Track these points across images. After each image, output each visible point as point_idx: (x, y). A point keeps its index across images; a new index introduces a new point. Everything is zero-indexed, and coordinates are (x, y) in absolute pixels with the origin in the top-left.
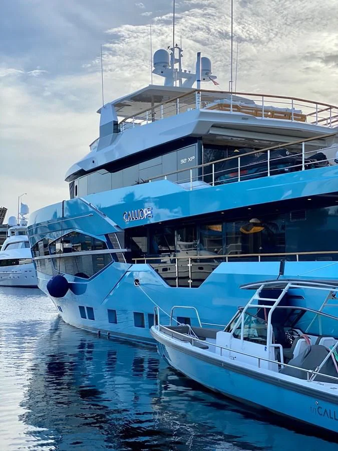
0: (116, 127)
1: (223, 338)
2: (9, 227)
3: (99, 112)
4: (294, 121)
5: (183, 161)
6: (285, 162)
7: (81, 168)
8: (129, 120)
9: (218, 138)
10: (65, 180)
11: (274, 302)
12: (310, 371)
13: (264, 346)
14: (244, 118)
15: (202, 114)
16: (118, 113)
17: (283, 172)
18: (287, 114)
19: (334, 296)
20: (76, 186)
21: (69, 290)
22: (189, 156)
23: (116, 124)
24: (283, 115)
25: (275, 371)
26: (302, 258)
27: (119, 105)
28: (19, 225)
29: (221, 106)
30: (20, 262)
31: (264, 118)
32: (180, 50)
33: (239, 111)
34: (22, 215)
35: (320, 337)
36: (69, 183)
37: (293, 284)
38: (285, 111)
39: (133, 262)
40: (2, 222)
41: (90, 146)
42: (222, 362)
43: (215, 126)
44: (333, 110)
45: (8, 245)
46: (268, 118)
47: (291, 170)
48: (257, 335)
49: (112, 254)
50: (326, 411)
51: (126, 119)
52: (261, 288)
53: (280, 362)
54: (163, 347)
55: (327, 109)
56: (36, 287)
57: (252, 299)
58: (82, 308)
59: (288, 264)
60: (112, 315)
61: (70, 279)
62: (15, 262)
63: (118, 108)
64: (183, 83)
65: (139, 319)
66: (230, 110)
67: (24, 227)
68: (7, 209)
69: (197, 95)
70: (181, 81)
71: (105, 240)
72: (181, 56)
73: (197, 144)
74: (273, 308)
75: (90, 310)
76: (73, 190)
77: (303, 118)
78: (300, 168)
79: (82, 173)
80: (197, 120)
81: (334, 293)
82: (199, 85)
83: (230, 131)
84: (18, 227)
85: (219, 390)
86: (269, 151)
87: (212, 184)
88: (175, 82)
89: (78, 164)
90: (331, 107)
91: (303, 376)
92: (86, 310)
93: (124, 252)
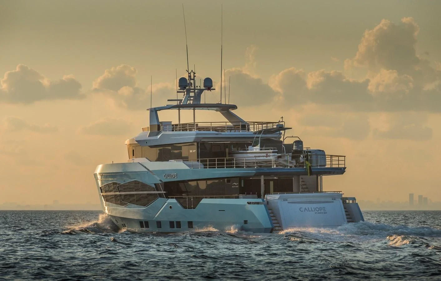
5: (191, 151)
15: (198, 134)
17: (220, 167)
20: (133, 150)
32: (194, 73)
43: (204, 138)
49: (158, 194)
58: (141, 223)
60: (159, 224)
65: (172, 224)
71: (155, 187)
72: (194, 76)
75: (146, 223)
80: (195, 136)
92: (144, 222)
93: (164, 193)
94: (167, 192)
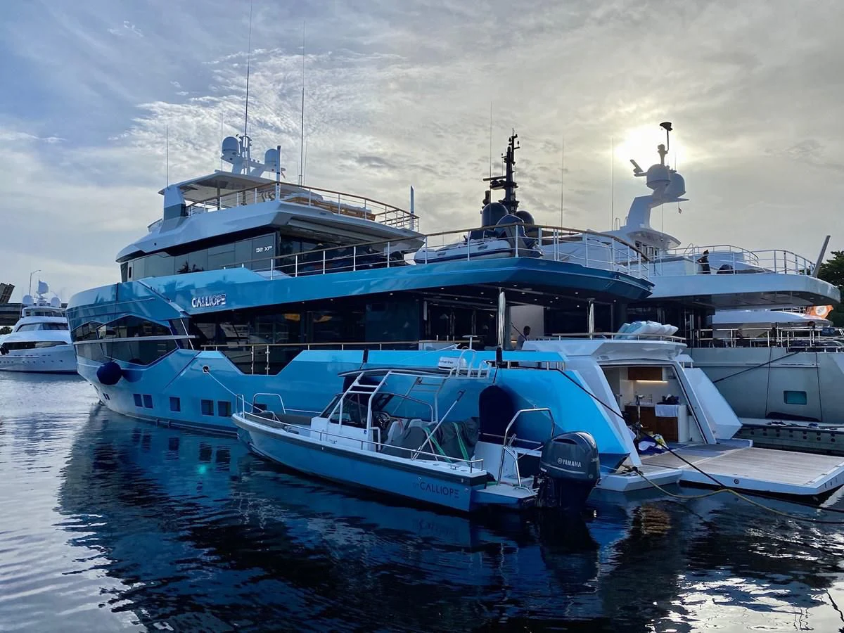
0: (184, 211)
1: (319, 423)
2: (23, 306)
3: (162, 192)
4: (366, 220)
5: (259, 250)
6: (370, 259)
7: (138, 250)
8: (199, 205)
9: (295, 229)
10: (117, 261)
11: (375, 388)
12: (415, 450)
13: (363, 430)
14: (322, 213)
15: (282, 206)
16: (185, 196)
17: (367, 267)
18: (360, 213)
19: (420, 382)
20: (130, 268)
21: (122, 378)
22: (266, 247)
23: (184, 207)
24: (355, 213)
25: (373, 451)
26: (385, 347)
27: (185, 187)
28: (35, 304)
29: (298, 200)
30: (36, 344)
31: (339, 215)
32: (249, 140)
33: (315, 206)
34: (40, 294)
35: (410, 419)
36: (119, 264)
37: (393, 372)
38: (356, 209)
39: (202, 349)
40: (8, 300)
41: (149, 227)
42: (322, 446)
43: (295, 218)
44: (399, 212)
45: (21, 326)
46: (342, 215)
47: (375, 267)
48: (350, 419)
49: (177, 340)
50: (428, 486)
51: (195, 203)
52: (361, 375)
53: (377, 442)
54: (247, 433)
55: (393, 211)
56: (75, 373)
57: (351, 387)
58: (137, 397)
59: (371, 353)
60: (176, 403)
61: (123, 365)
62: (31, 345)
63: (183, 191)
64: (251, 171)
65: (207, 406)
66: (308, 204)
67: (42, 307)
68: (14, 287)
69: (277, 186)
70: (249, 170)
71: (169, 326)
72: (249, 145)
73: (274, 234)
74: (373, 394)
75: (148, 398)
76: (126, 271)
77: (373, 216)
78: (386, 265)
79: (139, 254)
80: (277, 211)
81: (420, 380)
82: (278, 178)
83: (309, 224)
84: (34, 307)
85: (316, 473)
86: (355, 248)
87: (294, 275)
88: (243, 170)
89: (136, 245)
90: (398, 210)
91: (407, 455)
92: (142, 398)
93: (191, 339)
94: (198, 337)
